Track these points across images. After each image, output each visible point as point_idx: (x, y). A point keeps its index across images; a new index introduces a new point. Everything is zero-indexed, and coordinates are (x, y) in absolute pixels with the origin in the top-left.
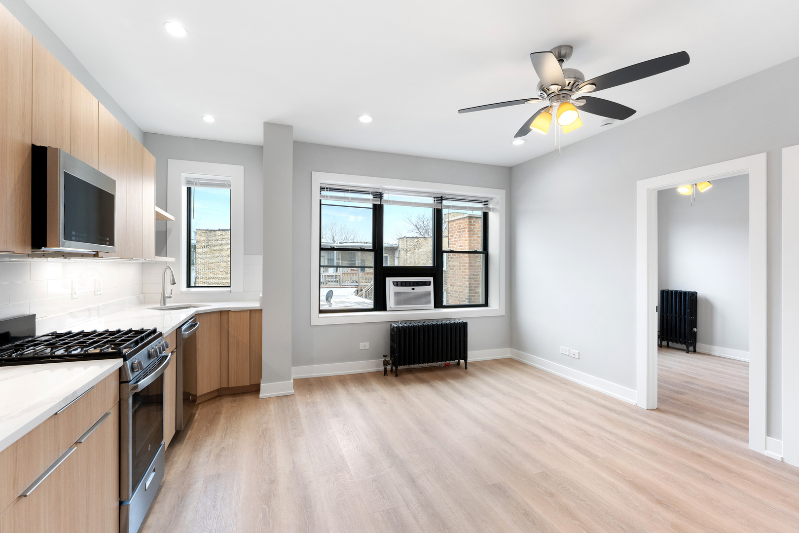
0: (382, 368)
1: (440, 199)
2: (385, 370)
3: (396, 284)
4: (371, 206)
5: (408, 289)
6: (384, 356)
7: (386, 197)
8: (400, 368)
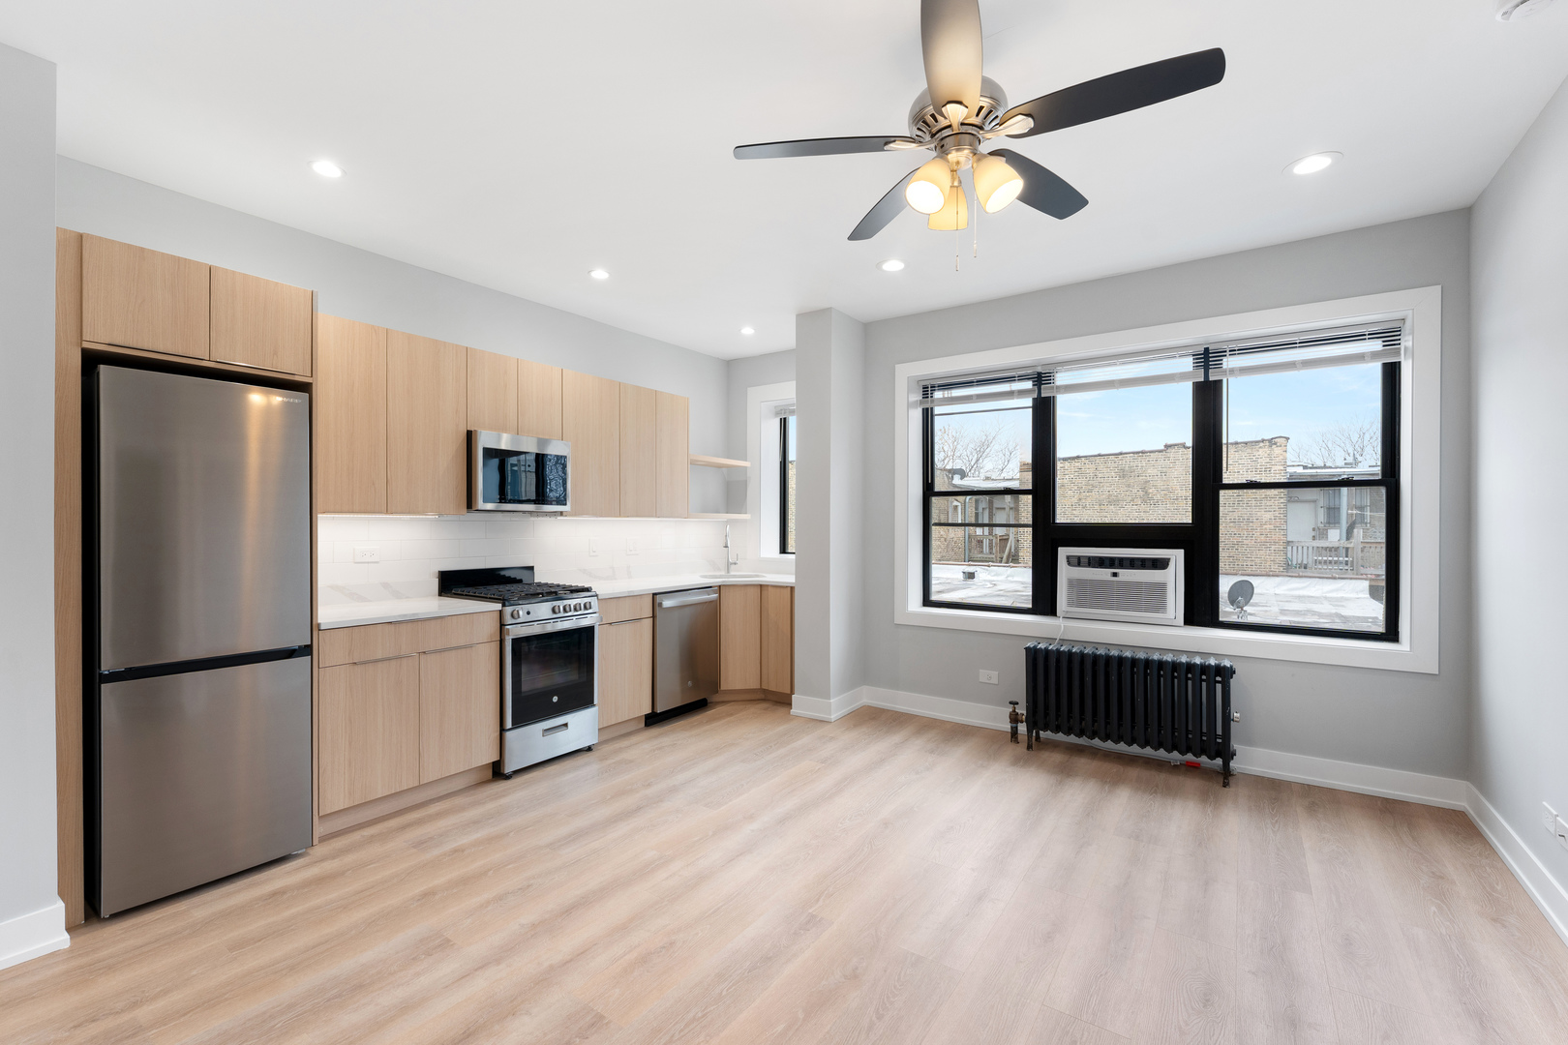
0: (1007, 727)
1: (1207, 358)
2: (1014, 733)
3: (1078, 562)
4: (1028, 402)
5: (1104, 574)
6: (1011, 703)
7: (1062, 378)
8: (1043, 734)
